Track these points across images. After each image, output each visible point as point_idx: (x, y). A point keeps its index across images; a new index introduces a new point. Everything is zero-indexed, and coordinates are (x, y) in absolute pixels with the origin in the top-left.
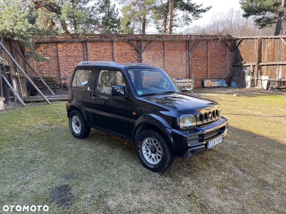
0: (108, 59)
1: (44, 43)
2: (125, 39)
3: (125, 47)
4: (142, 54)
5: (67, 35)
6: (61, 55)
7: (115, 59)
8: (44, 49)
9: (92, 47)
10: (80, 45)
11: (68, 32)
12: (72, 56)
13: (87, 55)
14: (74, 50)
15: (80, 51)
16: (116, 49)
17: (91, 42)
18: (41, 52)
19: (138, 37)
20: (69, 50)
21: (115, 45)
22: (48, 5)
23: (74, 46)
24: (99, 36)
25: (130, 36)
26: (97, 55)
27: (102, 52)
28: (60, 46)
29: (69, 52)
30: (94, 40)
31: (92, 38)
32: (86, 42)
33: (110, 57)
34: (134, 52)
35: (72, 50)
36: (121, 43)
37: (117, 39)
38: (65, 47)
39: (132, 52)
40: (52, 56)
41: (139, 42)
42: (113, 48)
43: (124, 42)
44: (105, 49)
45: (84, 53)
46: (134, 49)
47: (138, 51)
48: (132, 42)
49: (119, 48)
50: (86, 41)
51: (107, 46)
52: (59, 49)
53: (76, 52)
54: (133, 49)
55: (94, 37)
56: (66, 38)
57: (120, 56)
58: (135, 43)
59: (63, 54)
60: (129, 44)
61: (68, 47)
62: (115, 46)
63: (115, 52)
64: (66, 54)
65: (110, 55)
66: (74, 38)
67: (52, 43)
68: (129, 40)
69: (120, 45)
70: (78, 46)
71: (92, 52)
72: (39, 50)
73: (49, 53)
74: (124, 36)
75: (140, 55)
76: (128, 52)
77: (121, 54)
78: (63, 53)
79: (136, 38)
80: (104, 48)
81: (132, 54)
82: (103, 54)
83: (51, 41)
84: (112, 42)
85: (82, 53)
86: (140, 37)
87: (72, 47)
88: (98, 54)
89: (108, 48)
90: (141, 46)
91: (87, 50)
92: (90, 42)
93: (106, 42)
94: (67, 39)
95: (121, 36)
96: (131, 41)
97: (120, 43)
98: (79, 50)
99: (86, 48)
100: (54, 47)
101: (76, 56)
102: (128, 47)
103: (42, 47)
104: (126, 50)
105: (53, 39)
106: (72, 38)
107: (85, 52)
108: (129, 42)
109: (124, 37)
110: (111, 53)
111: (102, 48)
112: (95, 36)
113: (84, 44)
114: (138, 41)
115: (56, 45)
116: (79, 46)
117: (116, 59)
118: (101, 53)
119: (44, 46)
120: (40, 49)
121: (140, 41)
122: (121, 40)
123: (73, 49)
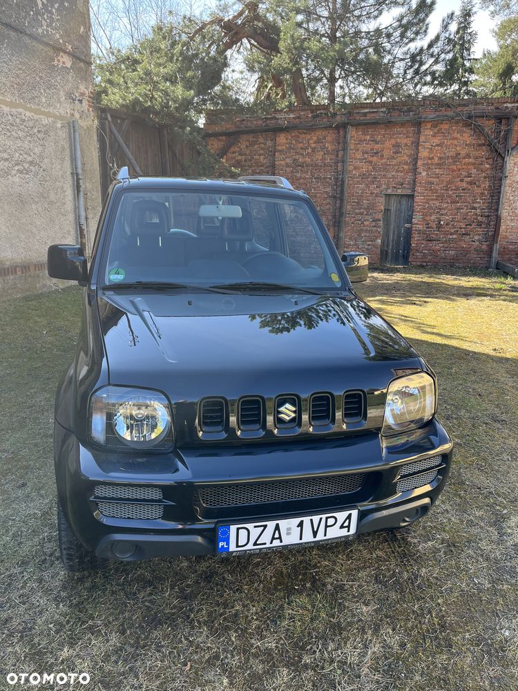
0: (399, 174)
1: (248, 132)
2: (458, 115)
3: (456, 139)
4: (507, 159)
5: (302, 110)
6: (280, 162)
7: (421, 173)
8: (247, 147)
9: (360, 141)
10: (330, 136)
11: (306, 101)
12: (307, 166)
13: (343, 162)
14: (314, 149)
15: (328, 153)
16: (427, 145)
17: (360, 127)
18: (240, 155)
19: (505, 105)
20: (302, 148)
21: (427, 132)
22: (259, 32)
23: (315, 138)
24: (385, 109)
25: (476, 104)
26: (371, 162)
27: (386, 153)
28: (282, 139)
29: (302, 154)
30: (370, 119)
31: (365, 114)
32: (344, 126)
33: (406, 167)
34: (484, 152)
35: (310, 150)
36: (445, 126)
37: (432, 116)
38: (294, 142)
39: (477, 153)
40: (262, 166)
41: (503, 121)
42: (418, 143)
43: (457, 123)
44: (397, 145)
45: (337, 156)
46: (484, 145)
47: (497, 151)
48: (480, 122)
49: (436, 141)
50: (345, 123)
51: (403, 138)
52: (280, 148)
53: (319, 156)
54: (479, 145)
55: (371, 112)
56: (298, 118)
57: (438, 164)
58: (489, 126)
59: (288, 160)
60: (471, 129)
61: (300, 143)
62: (427, 135)
63: (424, 153)
64: (295, 160)
65: (406, 163)
66: (317, 116)
67: (265, 131)
68: (470, 117)
69: (443, 133)
70: (324, 138)
71: (359, 155)
72: (237, 149)
73: (257, 157)
74: (459, 105)
75: (500, 160)
76: (463, 152)
77: (440, 158)
78: (286, 158)
79: (498, 108)
80: (393, 141)
81: (476, 158)
82: (388, 159)
83: (265, 126)
84: (418, 124)
85: (333, 157)
86: (509, 105)
87: (311, 142)
88: (374, 159)
89: (405, 141)
90: (508, 132)
91: (344, 149)
92: (357, 125)
93: (403, 124)
94: (302, 120)
95: (449, 106)
96: (477, 119)
97: (442, 126)
98: (327, 148)
99: (345, 142)
100: (269, 143)
101: (317, 165)
102: (467, 137)
103: (243, 144)
104: (458, 148)
105: (268, 122)
106: (314, 117)
107: (341, 153)
108: (470, 122)
109: (459, 109)
110: (410, 156)
111: (388, 144)
112: (372, 108)
113: (342, 133)
114: (499, 119)
115: (273, 137)
116: (329, 138)
117: (424, 174)
118: (382, 156)
119: (248, 141)
120: (239, 147)
121: (508, 119)
122: (446, 116)
123: (313, 145)
